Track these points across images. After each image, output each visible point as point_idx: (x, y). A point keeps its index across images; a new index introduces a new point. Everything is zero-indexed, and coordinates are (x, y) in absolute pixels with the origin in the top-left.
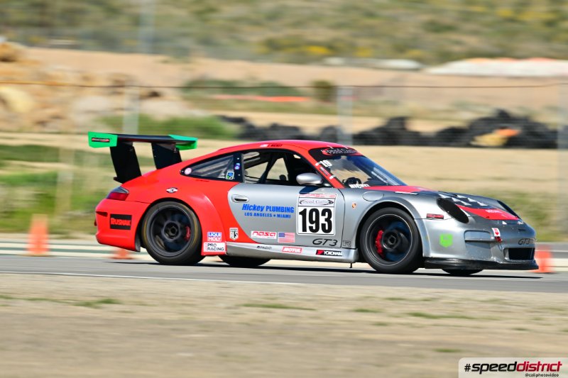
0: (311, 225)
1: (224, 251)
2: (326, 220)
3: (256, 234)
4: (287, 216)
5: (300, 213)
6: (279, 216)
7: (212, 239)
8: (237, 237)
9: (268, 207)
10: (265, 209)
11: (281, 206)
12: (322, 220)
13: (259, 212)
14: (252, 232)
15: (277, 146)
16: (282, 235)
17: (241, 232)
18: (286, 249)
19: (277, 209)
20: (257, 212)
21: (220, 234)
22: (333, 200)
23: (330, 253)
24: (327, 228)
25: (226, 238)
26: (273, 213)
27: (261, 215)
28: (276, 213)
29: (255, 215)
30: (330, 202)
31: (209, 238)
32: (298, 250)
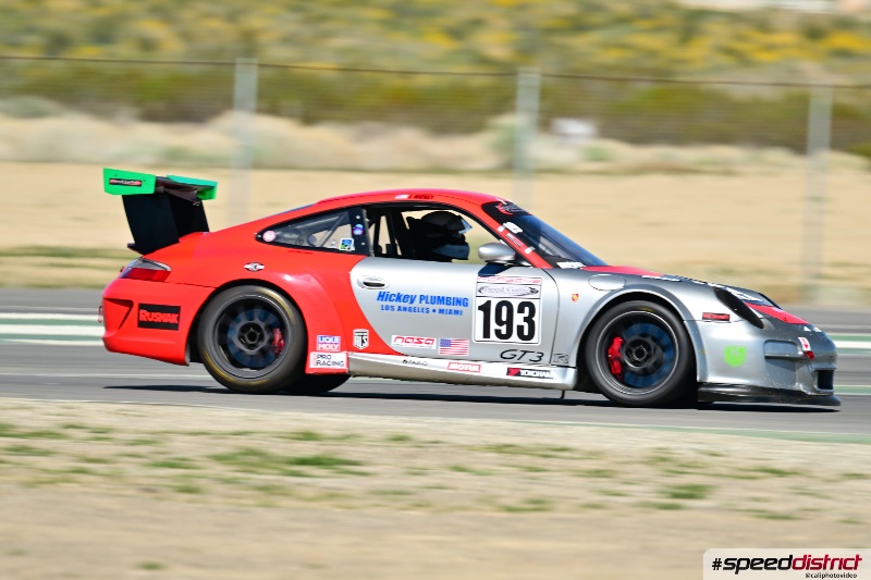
0: (498, 327)
1: (345, 367)
2: (525, 319)
3: (399, 341)
4: (457, 312)
5: (480, 308)
6: (441, 311)
7: (324, 346)
8: (366, 344)
9: (422, 298)
10: (418, 299)
11: (446, 295)
12: (518, 319)
13: (407, 305)
14: (394, 337)
15: (426, 197)
16: (445, 343)
17: (374, 337)
18: (452, 366)
19: (440, 300)
20: (402, 304)
21: (337, 339)
22: (537, 288)
23: (531, 373)
24: (526, 333)
25: (347, 346)
26: (431, 307)
27: (410, 310)
28: (437, 307)
29: (399, 309)
30: (533, 291)
31: (319, 346)
32: (476, 368)
